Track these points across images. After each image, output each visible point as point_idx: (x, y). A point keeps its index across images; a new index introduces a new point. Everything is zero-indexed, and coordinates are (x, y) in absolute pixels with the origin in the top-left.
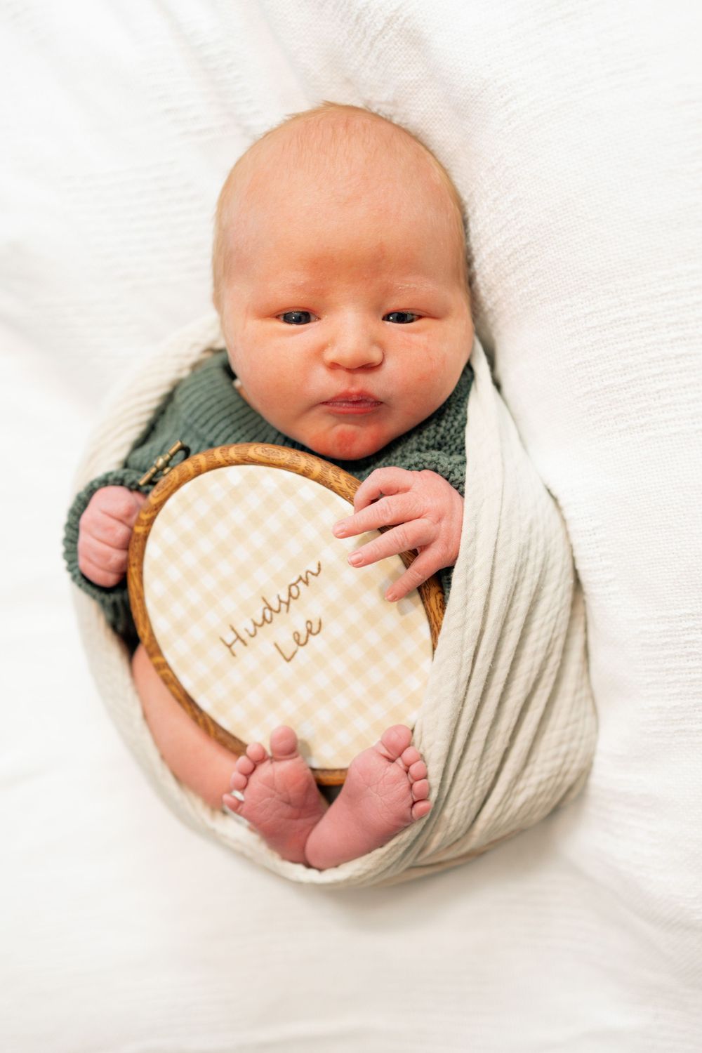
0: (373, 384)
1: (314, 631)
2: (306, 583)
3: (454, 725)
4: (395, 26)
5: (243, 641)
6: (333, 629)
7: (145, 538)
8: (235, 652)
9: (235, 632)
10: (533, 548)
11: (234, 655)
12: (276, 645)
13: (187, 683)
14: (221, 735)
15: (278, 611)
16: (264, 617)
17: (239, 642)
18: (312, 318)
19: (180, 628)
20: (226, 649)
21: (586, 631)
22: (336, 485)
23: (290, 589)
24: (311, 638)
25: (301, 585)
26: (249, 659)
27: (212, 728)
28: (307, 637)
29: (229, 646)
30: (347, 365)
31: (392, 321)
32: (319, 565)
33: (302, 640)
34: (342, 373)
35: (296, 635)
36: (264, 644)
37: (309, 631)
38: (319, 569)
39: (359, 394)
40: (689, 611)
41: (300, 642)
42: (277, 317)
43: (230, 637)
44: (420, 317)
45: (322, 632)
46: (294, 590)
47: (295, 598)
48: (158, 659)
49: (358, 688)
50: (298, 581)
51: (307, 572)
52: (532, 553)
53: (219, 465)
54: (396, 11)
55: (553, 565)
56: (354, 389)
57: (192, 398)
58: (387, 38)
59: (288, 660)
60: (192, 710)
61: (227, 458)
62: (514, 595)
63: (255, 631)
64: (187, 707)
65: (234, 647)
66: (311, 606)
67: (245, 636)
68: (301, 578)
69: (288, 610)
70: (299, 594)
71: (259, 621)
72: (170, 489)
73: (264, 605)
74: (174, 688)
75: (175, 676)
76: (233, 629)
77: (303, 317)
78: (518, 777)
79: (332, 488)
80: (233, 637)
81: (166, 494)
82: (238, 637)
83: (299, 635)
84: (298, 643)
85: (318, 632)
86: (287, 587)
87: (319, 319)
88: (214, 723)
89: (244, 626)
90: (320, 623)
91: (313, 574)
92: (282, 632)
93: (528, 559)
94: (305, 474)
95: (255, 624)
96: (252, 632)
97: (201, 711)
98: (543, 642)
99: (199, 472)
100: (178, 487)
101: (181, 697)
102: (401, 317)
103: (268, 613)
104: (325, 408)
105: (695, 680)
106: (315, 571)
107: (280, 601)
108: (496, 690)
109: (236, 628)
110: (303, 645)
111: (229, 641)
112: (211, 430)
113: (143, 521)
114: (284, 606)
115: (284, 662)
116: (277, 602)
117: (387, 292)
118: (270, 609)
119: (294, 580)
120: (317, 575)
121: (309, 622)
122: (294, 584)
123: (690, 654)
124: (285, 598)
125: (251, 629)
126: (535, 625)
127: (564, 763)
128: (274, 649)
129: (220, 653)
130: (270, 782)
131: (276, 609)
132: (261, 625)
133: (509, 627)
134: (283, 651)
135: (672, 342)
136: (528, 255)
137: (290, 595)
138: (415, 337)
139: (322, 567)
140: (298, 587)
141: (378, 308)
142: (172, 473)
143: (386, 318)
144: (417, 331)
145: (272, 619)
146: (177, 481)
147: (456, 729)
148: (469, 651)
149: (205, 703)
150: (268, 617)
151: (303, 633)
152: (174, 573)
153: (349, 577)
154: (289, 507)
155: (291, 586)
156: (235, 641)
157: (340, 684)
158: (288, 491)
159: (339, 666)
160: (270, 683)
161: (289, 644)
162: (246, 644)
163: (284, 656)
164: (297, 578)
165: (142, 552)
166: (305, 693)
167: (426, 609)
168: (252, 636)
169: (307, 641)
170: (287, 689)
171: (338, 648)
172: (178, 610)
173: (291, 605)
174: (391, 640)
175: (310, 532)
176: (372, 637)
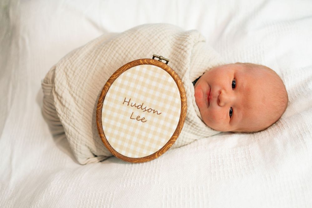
1: (143, 121)
2: (154, 112)
5: (128, 104)
6: (146, 125)
7: (140, 64)
8: (124, 103)
12: (133, 113)
14: (99, 111)
16: (138, 106)
17: (128, 103)
19: (122, 86)
22: (183, 107)
23: (150, 109)
24: (141, 121)
25: (153, 111)
26: (125, 108)
29: (125, 101)
30: (220, 96)
31: (230, 110)
33: (138, 119)
34: (218, 94)
36: (131, 110)
37: (142, 120)
38: (159, 114)
41: (137, 118)
42: (234, 78)
43: (127, 100)
44: (230, 118)
45: (144, 123)
46: (150, 110)
47: (148, 112)
50: (153, 110)
51: (157, 111)
53: (171, 75)
59: (131, 118)
61: (174, 76)
63: (133, 106)
66: (149, 117)
67: (130, 104)
68: (154, 110)
69: (143, 111)
72: (157, 64)
74: (104, 92)
75: (108, 91)
76: (130, 100)
80: (128, 101)
81: (155, 64)
82: (129, 102)
83: (139, 117)
85: (143, 122)
87: (233, 90)
88: (102, 107)
89: (133, 102)
90: (146, 121)
91: (157, 113)
92: (137, 113)
94: (181, 97)
95: (135, 105)
96: (132, 105)
97: (102, 103)
99: (166, 70)
103: (140, 106)
106: (158, 113)
107: (145, 108)
109: (131, 100)
110: (137, 120)
113: (144, 61)
114: (144, 110)
116: (144, 107)
117: (239, 109)
118: (141, 107)
119: (152, 109)
120: (158, 114)
122: (152, 110)
124: (147, 109)
129: (121, 99)
131: (142, 108)
132: (136, 107)
137: (148, 110)
138: (225, 115)
139: (160, 114)
140: (151, 111)
141: (234, 106)
146: (160, 65)
149: (105, 102)
150: (139, 107)
151: (141, 118)
152: (135, 77)
153: (162, 122)
154: (171, 98)
155: (151, 109)
156: (128, 102)
157: (133, 134)
158: (175, 96)
159: (137, 131)
160: (121, 116)
161: (135, 116)
162: (128, 105)
163: (131, 116)
164: (154, 109)
165: (136, 66)
166: (125, 127)
167: (165, 145)
168: (131, 106)
169: (139, 120)
170: (123, 122)
171: (142, 129)
172: (126, 83)
173: (146, 111)
174: (152, 141)
175: (168, 107)
176: (150, 136)
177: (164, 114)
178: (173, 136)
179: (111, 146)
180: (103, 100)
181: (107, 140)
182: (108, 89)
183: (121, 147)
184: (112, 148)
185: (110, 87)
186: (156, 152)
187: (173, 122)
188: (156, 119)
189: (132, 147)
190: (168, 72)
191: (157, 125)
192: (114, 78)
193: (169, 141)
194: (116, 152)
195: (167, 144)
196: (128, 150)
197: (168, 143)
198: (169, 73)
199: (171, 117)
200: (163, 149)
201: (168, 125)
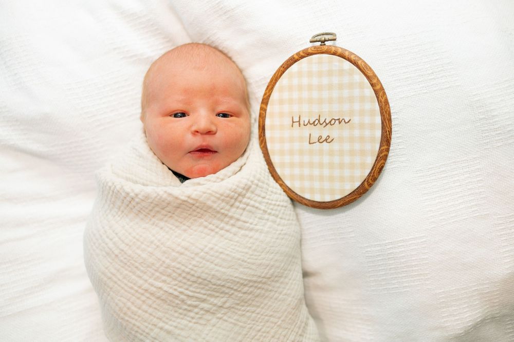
1: (328, 141)
2: (340, 123)
5: (300, 124)
6: (335, 146)
7: (296, 61)
8: (294, 125)
9: (300, 119)
11: (292, 126)
12: (310, 135)
13: (268, 122)
16: (314, 122)
17: (298, 123)
19: (281, 102)
20: (292, 122)
22: (380, 97)
23: (332, 120)
24: (325, 142)
25: (337, 122)
26: (297, 131)
28: (324, 141)
29: (293, 122)
32: (350, 120)
33: (320, 141)
35: (320, 137)
36: (306, 131)
37: (326, 140)
38: (348, 122)
42: (170, 116)
43: (296, 119)
44: (231, 116)
46: (333, 121)
47: (331, 125)
48: (264, 106)
49: (326, 172)
50: (337, 120)
51: (343, 119)
53: (344, 57)
56: (204, 144)
59: (310, 143)
60: (261, 133)
64: (261, 130)
66: (334, 132)
67: (302, 123)
68: (339, 119)
69: (325, 127)
70: (334, 124)
71: (311, 122)
72: (319, 51)
73: (318, 118)
74: (261, 120)
75: (265, 117)
76: (300, 117)
79: (378, 98)
80: (298, 120)
81: (316, 51)
82: (299, 121)
85: (329, 142)
86: (331, 118)
87: (189, 115)
88: (265, 143)
89: (305, 119)
90: (332, 140)
91: (345, 122)
92: (316, 132)
94: (372, 84)
95: (309, 122)
96: (306, 124)
97: (264, 135)
99: (334, 53)
100: (322, 53)
101: (261, 125)
103: (317, 122)
106: (347, 121)
107: (325, 121)
109: (301, 118)
110: (320, 142)
111: (294, 121)
113: (300, 54)
114: (324, 124)
115: (308, 143)
116: (323, 121)
118: (319, 121)
119: (336, 118)
120: (346, 123)
121: (328, 136)
122: (335, 119)
124: (327, 121)
125: (306, 122)
128: (308, 136)
129: (288, 121)
131: (321, 123)
132: (310, 124)
134: (311, 139)
137: (330, 122)
138: (230, 124)
139: (350, 122)
140: (335, 122)
141: (213, 110)
143: (217, 115)
144: (231, 121)
146: (324, 51)
149: (268, 133)
150: (316, 123)
151: (324, 138)
153: (357, 133)
154: (357, 92)
157: (321, 165)
158: (361, 86)
159: (326, 159)
160: (297, 145)
161: (315, 137)
162: (300, 126)
163: (309, 140)
165: (290, 66)
166: (306, 159)
167: (374, 165)
168: (304, 125)
169: (322, 142)
170: (301, 152)
171: (331, 153)
172: (286, 95)
173: (328, 126)
174: (352, 166)
175: (357, 106)
176: (347, 160)
177: (356, 120)
178: (380, 148)
179: (296, 194)
180: (264, 133)
181: (287, 187)
182: (264, 113)
183: (312, 190)
184: (300, 196)
185: (266, 110)
186: (365, 181)
187: (372, 126)
188: (346, 132)
189: (327, 185)
190: (339, 56)
191: (352, 140)
192: (267, 94)
193: (377, 157)
194: (307, 199)
195: (375, 163)
196: (322, 191)
197: (376, 161)
198: (341, 57)
199: (367, 120)
200: (373, 172)
201: (367, 133)
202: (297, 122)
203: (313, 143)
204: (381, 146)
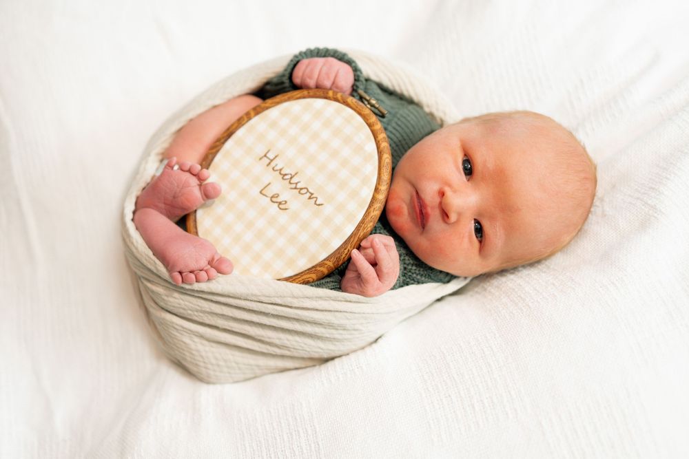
0: (435, 221)
1: (281, 206)
2: (310, 198)
3: (231, 295)
4: (651, 212)
5: (270, 163)
6: (283, 218)
7: (326, 98)
8: (263, 159)
9: (274, 158)
10: (345, 332)
11: (261, 159)
12: (269, 184)
13: (240, 133)
14: (210, 156)
15: (290, 183)
16: (286, 175)
17: (269, 161)
18: (468, 177)
19: (273, 125)
20: (263, 155)
21: (297, 369)
22: (372, 209)
23: (305, 188)
24: (276, 205)
25: (308, 195)
26: (259, 168)
27: (214, 151)
28: (277, 202)
29: (265, 156)
30: (443, 201)
31: (475, 226)
32: (322, 205)
33: (274, 200)
34: (437, 200)
35: (277, 196)
36: (269, 177)
37: (280, 203)
38: (319, 205)
39: (427, 213)
40: (317, 431)
41: (273, 198)
42: (465, 155)
43: (271, 156)
44: (480, 242)
45: (281, 211)
46: (304, 191)
47: (299, 192)
48: (252, 113)
49: (248, 236)
50: (310, 193)
51: (317, 198)
52: (341, 332)
53: (376, 138)
54: (660, 211)
55: (335, 345)
56: (429, 210)
57: (411, 115)
58: (643, 207)
59: (261, 192)
60: (223, 138)
61: (380, 142)
62: (315, 323)
63: (277, 170)
64: (225, 135)
65: (265, 158)
66: (296, 203)
67: (273, 164)
68: (312, 194)
69: (292, 188)
70: (302, 194)
71: (283, 172)
72: (358, 110)
73: (293, 174)
74: (236, 125)
75: (243, 125)
76: (276, 157)
77: (469, 171)
78: (202, 337)
79: (370, 207)
80: (271, 157)
81: (354, 107)
82: (272, 160)
84: (272, 197)
85: (280, 209)
86: (305, 186)
87: (468, 181)
88: (218, 151)
89: (279, 163)
90: (286, 209)
91: (316, 201)
92: (278, 186)
93: (337, 329)
94: (377, 190)
95: (281, 170)
96: (276, 168)
97: (223, 143)
98: (288, 344)
99: (370, 125)
100: (360, 114)
101: (231, 130)
102: (479, 230)
103: (289, 177)
104: (414, 193)
105: (276, 439)
106: (318, 203)
107: (296, 184)
108: (255, 318)
109: (277, 158)
110: (271, 200)
111: (268, 155)
112: (394, 128)
113: (336, 94)
114: (294, 186)
115: (260, 190)
116: (296, 181)
117: (492, 218)
118: (291, 178)
119: (310, 190)
120: (315, 204)
121: (286, 202)
122: (308, 191)
123: (291, 434)
124: (299, 186)
125: (278, 168)
126: (297, 338)
127: (212, 364)
128: (267, 183)
129: (260, 150)
130: (186, 185)
131: (291, 182)
132: (280, 173)
133: (295, 322)
134: (266, 189)
135: (481, 401)
136: (523, 308)
137: (301, 189)
138: (466, 240)
140: (306, 193)
141: (480, 214)
142: (367, 109)
143: (477, 221)
144: (471, 241)
145: (286, 179)
146: (363, 113)
147: (229, 296)
148: (279, 301)
149: (229, 144)
150: (286, 177)
151: (279, 200)
152: (306, 117)
153: (316, 223)
154: (355, 183)
155: (307, 189)
156: (269, 159)
157: (250, 225)
158: (365, 180)
159: (261, 223)
160: (245, 183)
161: (271, 191)
162: (268, 165)
163: (262, 190)
164: (312, 191)
165: (317, 98)
166: (242, 205)
167: (302, 273)
168: (273, 169)
169: (274, 202)
170: (243, 194)
171: (272, 221)
172: (284, 122)
173: (295, 190)
174: (280, 253)
175: (341, 197)
176: (281, 242)
177: (328, 209)
178: (325, 260)
180: (226, 140)
182: (245, 121)
185: (250, 119)
187: (337, 231)
188: (306, 212)
190: (372, 130)
191: (305, 226)
192: (267, 105)
193: (313, 267)
195: (306, 270)
197: (309, 269)
198: (373, 134)
199: (339, 219)
200: (294, 278)
201: (326, 233)
202: (268, 159)
203: (264, 195)
204: (327, 259)
